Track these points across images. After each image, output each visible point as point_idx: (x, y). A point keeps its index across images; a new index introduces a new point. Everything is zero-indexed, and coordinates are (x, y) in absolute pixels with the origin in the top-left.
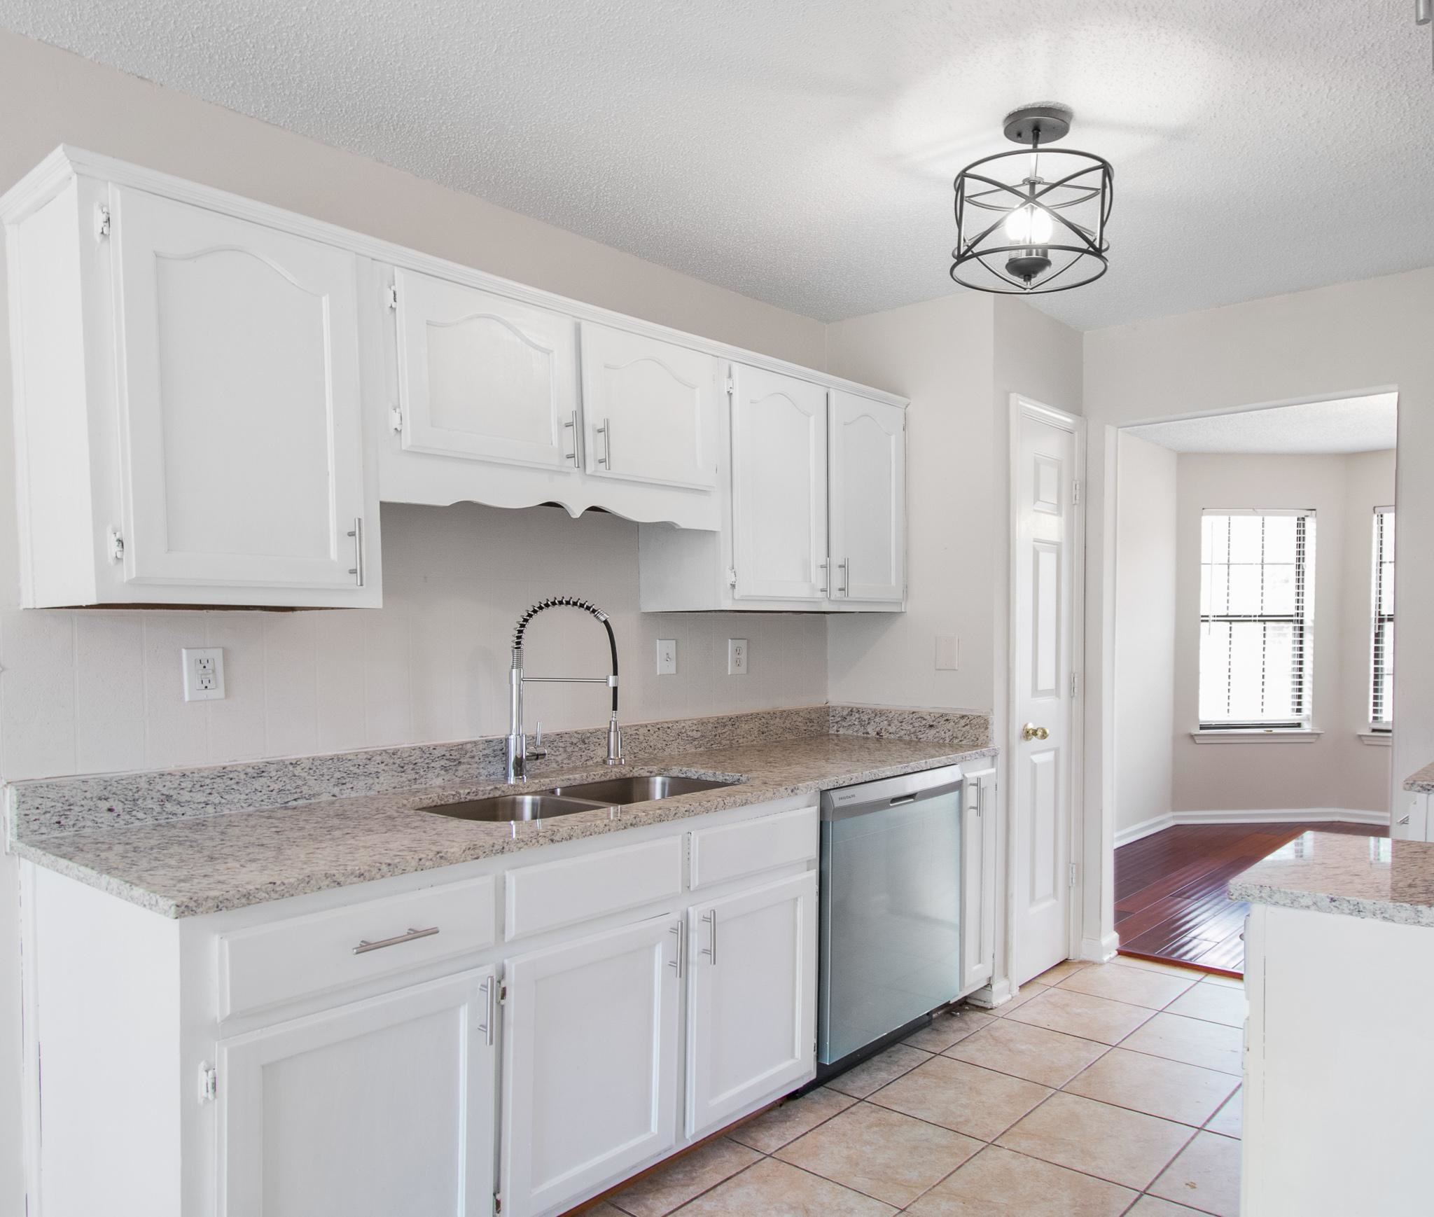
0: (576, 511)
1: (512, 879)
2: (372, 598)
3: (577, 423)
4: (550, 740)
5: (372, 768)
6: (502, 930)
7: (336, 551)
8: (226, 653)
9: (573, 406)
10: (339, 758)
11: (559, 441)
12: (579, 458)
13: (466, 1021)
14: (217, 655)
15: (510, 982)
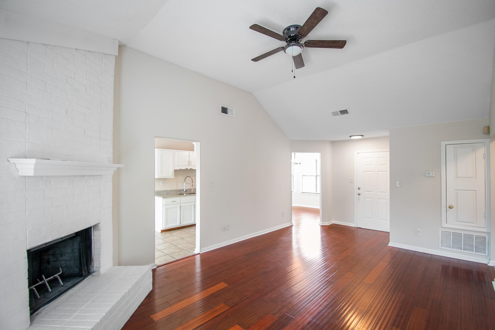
0: (189, 169)
1: (181, 199)
2: (173, 177)
3: (189, 162)
4: (187, 189)
5: (173, 191)
6: (181, 202)
7: (171, 174)
8: (164, 181)
9: (189, 160)
10: (171, 190)
11: (187, 163)
12: (189, 164)
13: (178, 208)
14: (163, 181)
15: (181, 206)
